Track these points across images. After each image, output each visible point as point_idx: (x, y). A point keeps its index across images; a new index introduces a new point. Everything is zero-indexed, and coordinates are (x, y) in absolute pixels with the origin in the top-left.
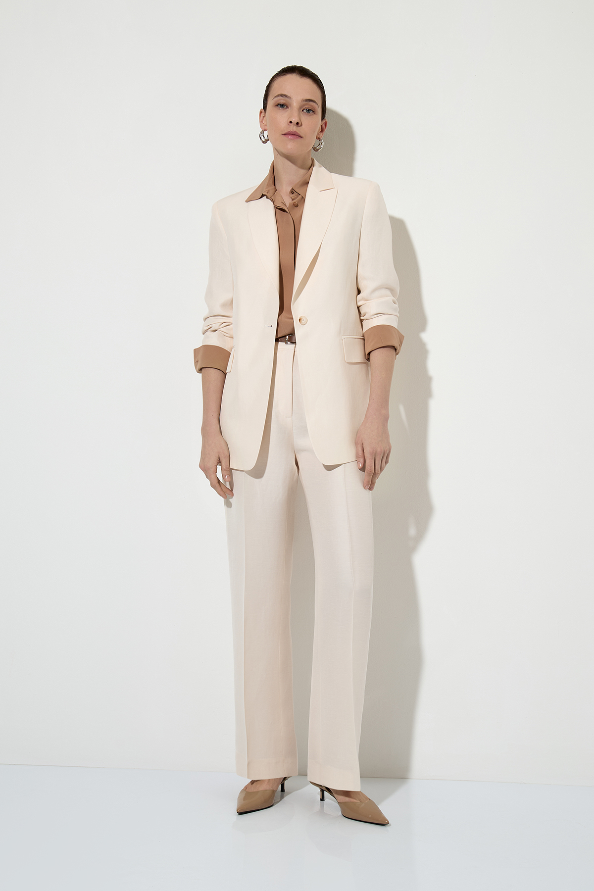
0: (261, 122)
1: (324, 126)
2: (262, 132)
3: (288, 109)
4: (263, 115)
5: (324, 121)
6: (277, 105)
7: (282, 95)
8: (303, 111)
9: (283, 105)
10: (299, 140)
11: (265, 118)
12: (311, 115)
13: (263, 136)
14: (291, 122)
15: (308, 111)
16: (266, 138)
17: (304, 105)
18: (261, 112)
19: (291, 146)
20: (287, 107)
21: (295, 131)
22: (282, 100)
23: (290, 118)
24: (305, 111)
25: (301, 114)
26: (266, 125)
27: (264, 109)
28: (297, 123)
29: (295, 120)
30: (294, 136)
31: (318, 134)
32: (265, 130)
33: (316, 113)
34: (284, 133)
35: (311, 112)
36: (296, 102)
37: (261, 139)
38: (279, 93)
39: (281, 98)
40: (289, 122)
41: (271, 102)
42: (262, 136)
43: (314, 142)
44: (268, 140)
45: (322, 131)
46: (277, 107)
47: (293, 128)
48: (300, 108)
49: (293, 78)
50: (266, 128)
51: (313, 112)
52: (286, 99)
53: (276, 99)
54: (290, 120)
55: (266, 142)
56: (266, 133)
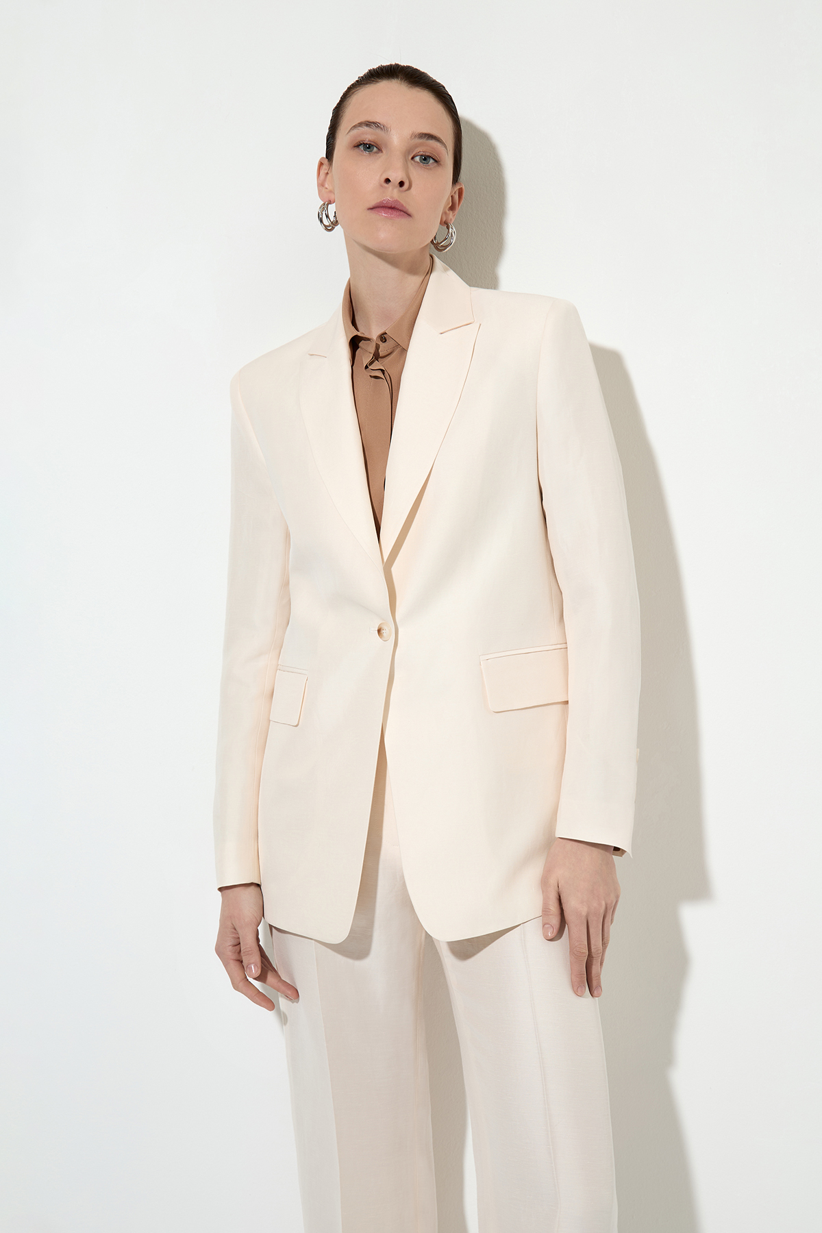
0: (321, 185)
1: (456, 197)
2: (325, 207)
3: (380, 154)
4: (325, 167)
5: (457, 187)
6: (358, 146)
7: (368, 124)
8: (413, 158)
9: (368, 147)
10: (404, 221)
11: (328, 176)
12: (430, 169)
13: (327, 216)
14: (388, 181)
15: (425, 158)
16: (332, 219)
17: (416, 146)
18: (321, 164)
19: (386, 232)
20: (380, 150)
21: (397, 201)
22: (368, 135)
23: (384, 171)
24: (417, 159)
25: (409, 164)
26: (331, 191)
27: (327, 157)
28: (401, 184)
29: (396, 176)
30: (395, 213)
31: (445, 213)
32: (330, 203)
33: (441, 163)
34: (372, 204)
35: (431, 161)
36: (397, 138)
37: (321, 221)
38: (363, 119)
39: (366, 129)
40: (383, 179)
41: (342, 140)
42: (324, 215)
43: (434, 228)
44: (335, 223)
45: (452, 208)
46: (357, 150)
47: (392, 194)
48: (409, 151)
49: (393, 88)
50: (332, 197)
51: (436, 161)
52: (378, 131)
53: (355, 132)
54: (385, 177)
55: (333, 228)
56: (332, 209)
